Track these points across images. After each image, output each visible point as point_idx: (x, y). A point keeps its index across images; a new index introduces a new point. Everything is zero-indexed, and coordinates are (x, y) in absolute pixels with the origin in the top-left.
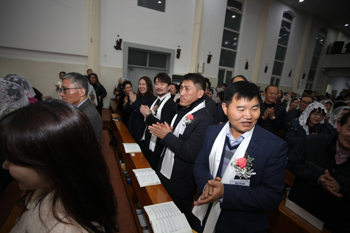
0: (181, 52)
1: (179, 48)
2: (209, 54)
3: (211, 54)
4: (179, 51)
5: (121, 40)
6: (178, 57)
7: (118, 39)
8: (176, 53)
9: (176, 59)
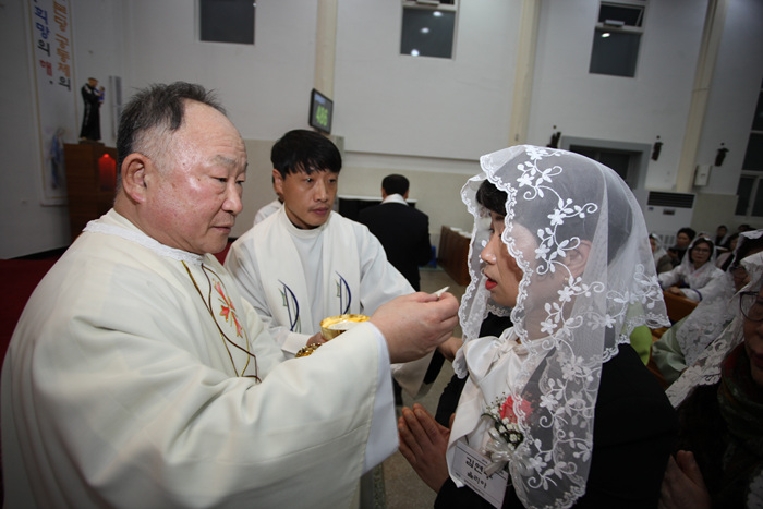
0: (663, 147)
1: (658, 141)
2: (721, 147)
3: (725, 146)
4: (658, 147)
5: (559, 134)
6: (655, 157)
7: (555, 132)
8: (652, 151)
9: (651, 162)
